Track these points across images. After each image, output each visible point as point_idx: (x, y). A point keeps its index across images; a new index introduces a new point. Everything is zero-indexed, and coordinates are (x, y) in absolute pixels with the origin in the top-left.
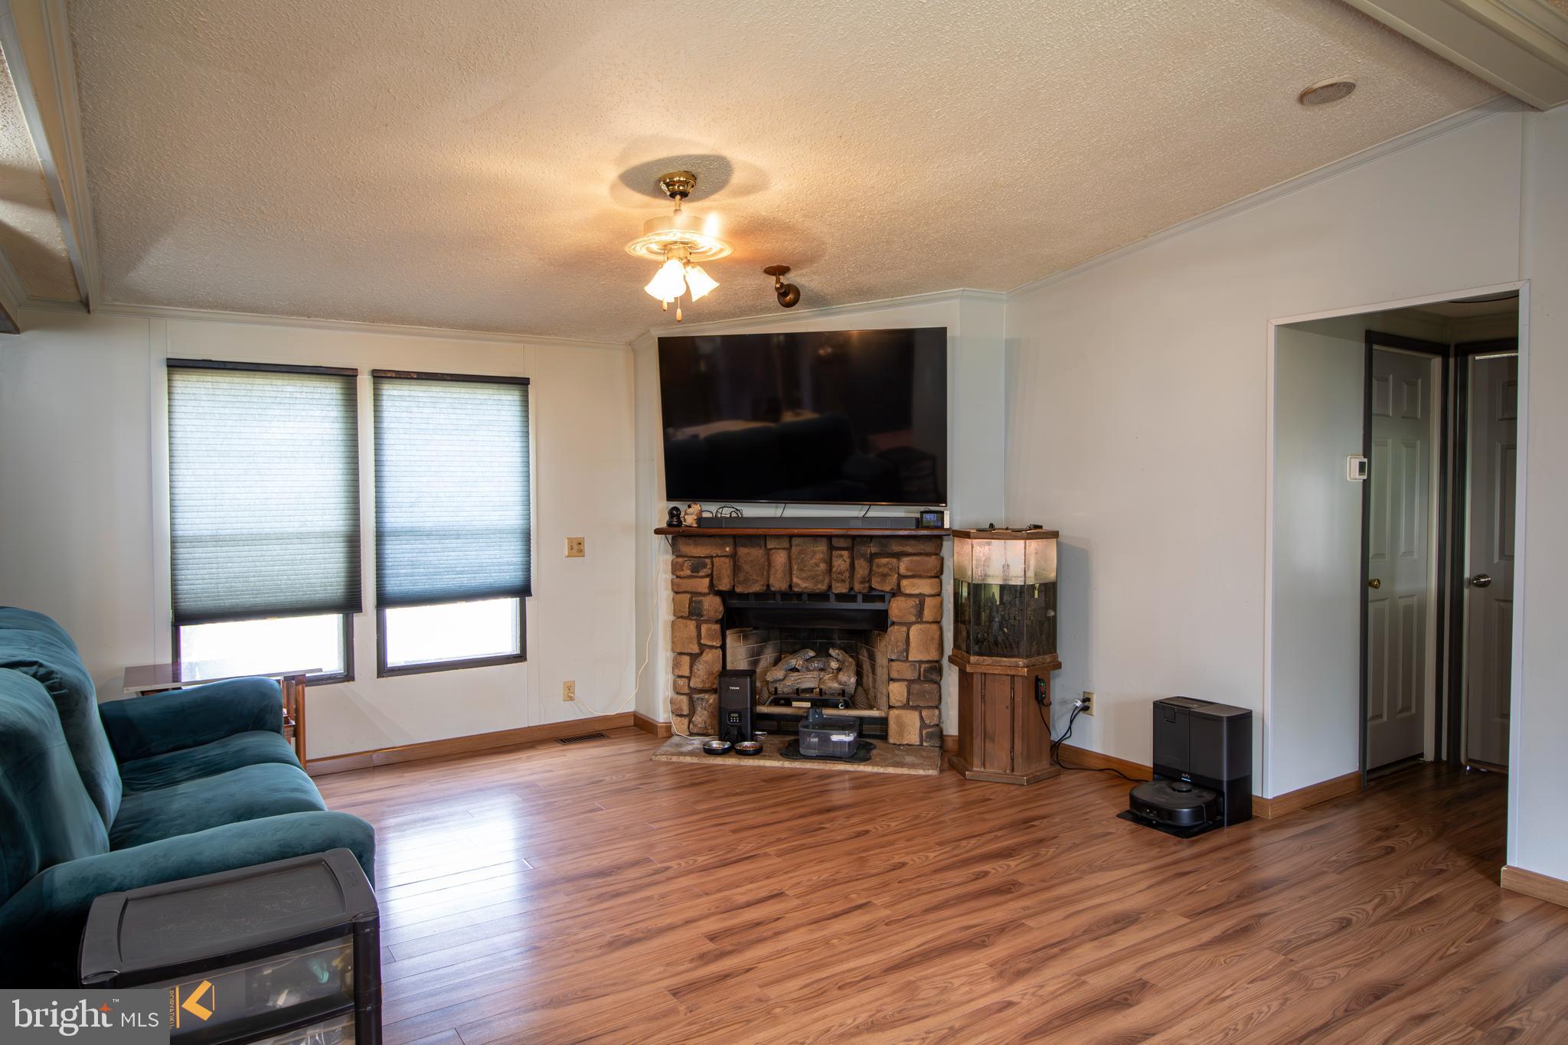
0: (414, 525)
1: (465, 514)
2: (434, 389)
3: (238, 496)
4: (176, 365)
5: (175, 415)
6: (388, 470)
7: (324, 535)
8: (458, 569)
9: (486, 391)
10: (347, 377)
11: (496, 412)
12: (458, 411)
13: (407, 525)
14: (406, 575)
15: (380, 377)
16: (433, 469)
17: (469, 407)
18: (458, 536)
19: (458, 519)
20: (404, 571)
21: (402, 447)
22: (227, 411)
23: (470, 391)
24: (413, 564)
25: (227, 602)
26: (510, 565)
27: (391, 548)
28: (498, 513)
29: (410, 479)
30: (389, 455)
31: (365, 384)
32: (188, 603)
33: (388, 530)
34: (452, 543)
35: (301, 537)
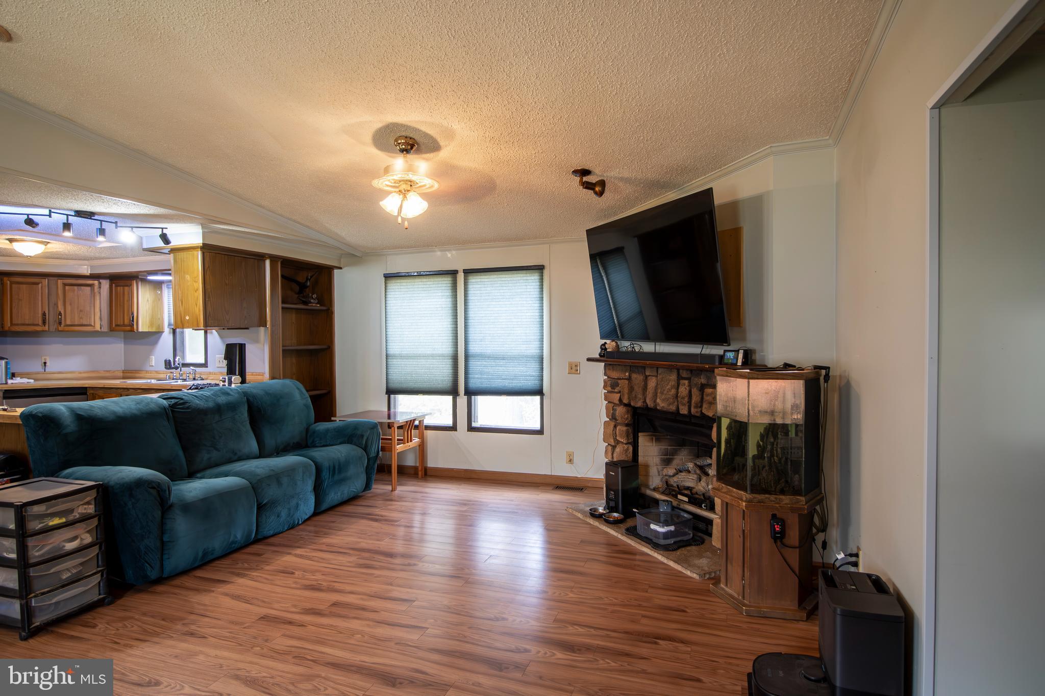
0: (482, 351)
1: (507, 346)
2: (492, 277)
3: (409, 336)
4: (388, 277)
5: (388, 299)
6: (471, 322)
7: (442, 356)
8: (503, 377)
9: (519, 275)
10: (453, 273)
11: (525, 287)
12: (505, 288)
13: (479, 351)
14: (478, 378)
15: (468, 272)
16: (491, 321)
17: (510, 285)
18: (503, 359)
19: (503, 348)
20: (477, 376)
21: (477, 309)
22: (405, 296)
23: (510, 276)
24: (481, 373)
25: (404, 386)
26: (531, 376)
27: (473, 363)
28: (525, 346)
29: (480, 326)
30: (471, 314)
31: (461, 277)
32: (393, 385)
33: (470, 354)
34: (502, 362)
35: (433, 356)
